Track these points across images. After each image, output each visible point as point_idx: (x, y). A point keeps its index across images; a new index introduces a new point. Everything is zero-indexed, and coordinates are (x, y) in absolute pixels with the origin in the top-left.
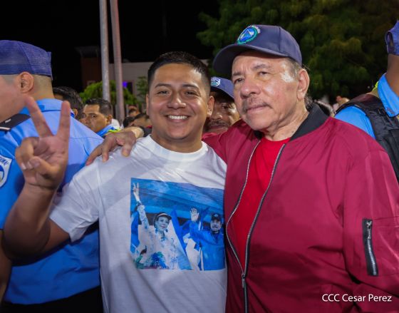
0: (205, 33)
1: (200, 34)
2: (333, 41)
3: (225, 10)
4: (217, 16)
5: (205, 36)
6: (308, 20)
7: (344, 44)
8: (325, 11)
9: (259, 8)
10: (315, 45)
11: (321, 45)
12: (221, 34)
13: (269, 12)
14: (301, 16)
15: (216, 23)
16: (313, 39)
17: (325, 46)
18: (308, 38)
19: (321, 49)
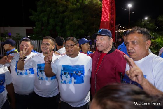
1: (30, 17)
2: (74, 21)
4: (36, 11)
5: (32, 18)
6: (66, 13)
8: (71, 11)
9: (49, 9)
11: (70, 22)
12: (38, 17)
13: (53, 10)
14: (64, 12)
15: (35, 13)
16: (68, 20)
18: (66, 19)
19: (70, 23)
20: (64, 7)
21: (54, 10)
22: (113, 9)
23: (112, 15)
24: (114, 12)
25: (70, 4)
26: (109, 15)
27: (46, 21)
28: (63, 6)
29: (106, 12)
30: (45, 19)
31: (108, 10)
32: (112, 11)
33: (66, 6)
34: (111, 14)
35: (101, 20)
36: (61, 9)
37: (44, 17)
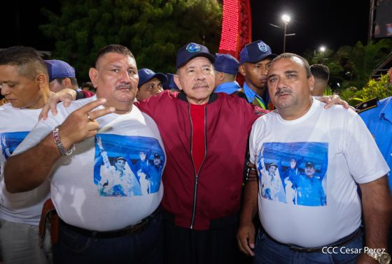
0: (47, 26)
1: (42, 27)
2: (156, 44)
3: (66, 9)
4: (59, 13)
5: (48, 29)
6: (137, 25)
7: (164, 48)
8: (150, 21)
9: (95, 10)
10: (143, 46)
11: (147, 47)
12: (63, 29)
13: (104, 15)
14: (132, 21)
15: (57, 18)
16: (140, 41)
17: (150, 47)
18: (136, 40)
19: (146, 49)
20: (134, 10)
21: (107, 16)
22: (247, 26)
23: (243, 37)
24: (247, 30)
25: (148, 4)
26: (236, 36)
27: (86, 40)
28: (132, 7)
29: (230, 29)
30: (82, 35)
31: (236, 27)
32: (245, 28)
33: (139, 9)
34: (241, 35)
35: (219, 46)
36: (126, 14)
37: (79, 30)
